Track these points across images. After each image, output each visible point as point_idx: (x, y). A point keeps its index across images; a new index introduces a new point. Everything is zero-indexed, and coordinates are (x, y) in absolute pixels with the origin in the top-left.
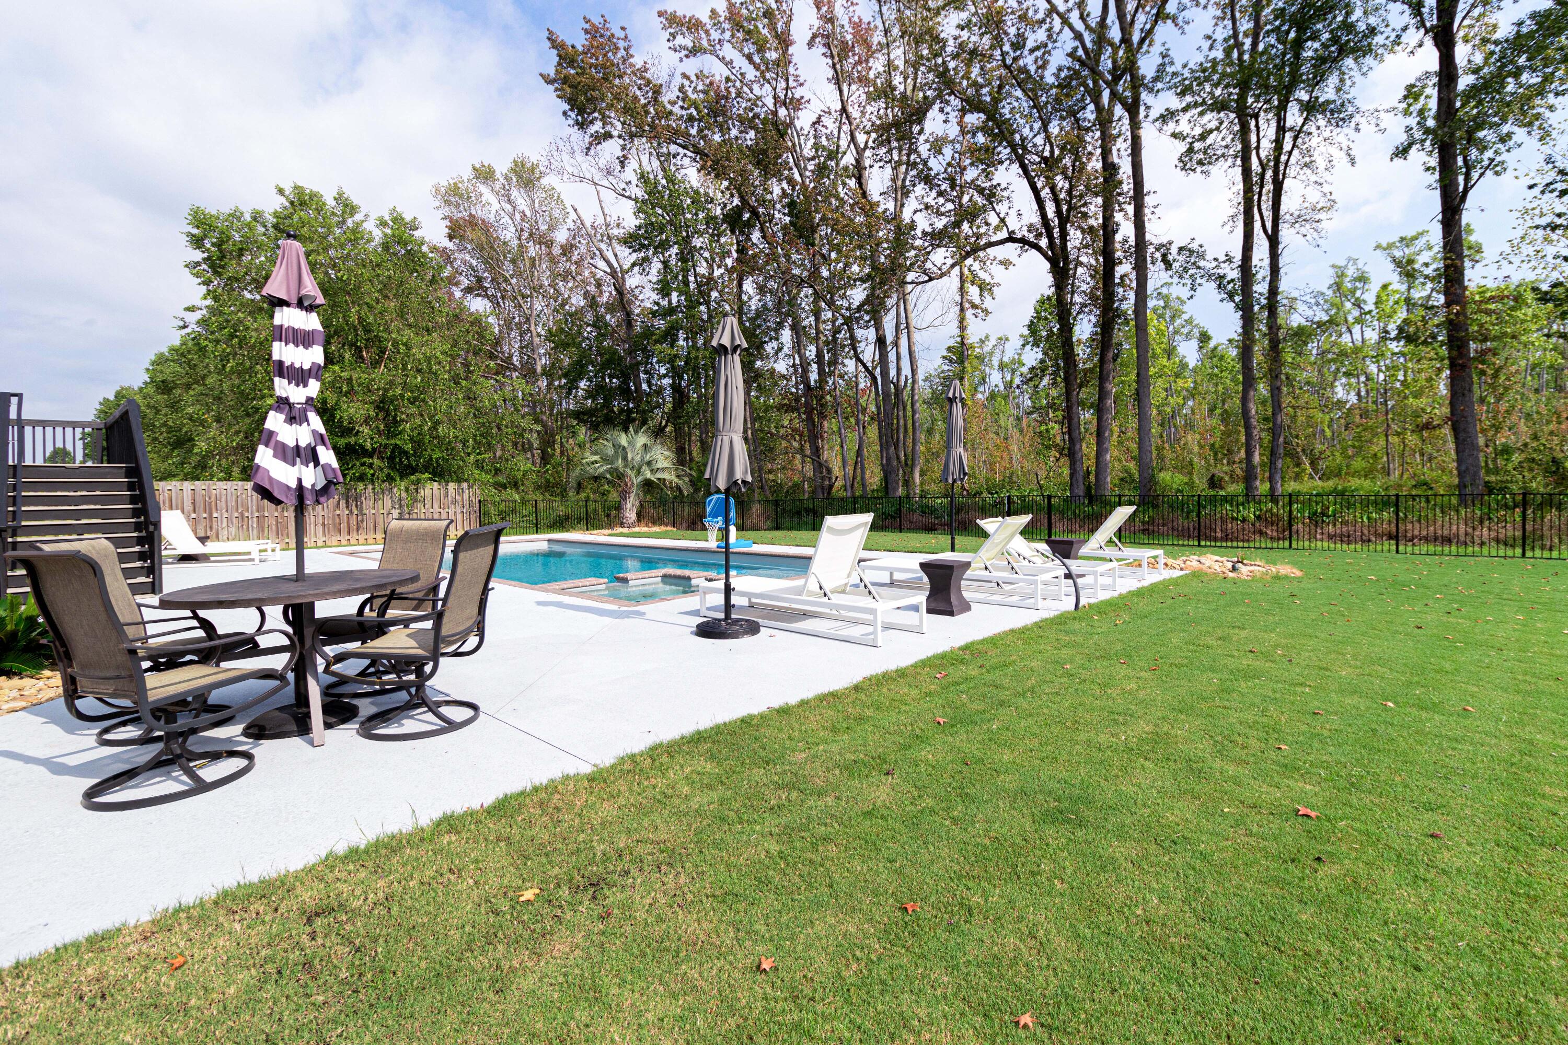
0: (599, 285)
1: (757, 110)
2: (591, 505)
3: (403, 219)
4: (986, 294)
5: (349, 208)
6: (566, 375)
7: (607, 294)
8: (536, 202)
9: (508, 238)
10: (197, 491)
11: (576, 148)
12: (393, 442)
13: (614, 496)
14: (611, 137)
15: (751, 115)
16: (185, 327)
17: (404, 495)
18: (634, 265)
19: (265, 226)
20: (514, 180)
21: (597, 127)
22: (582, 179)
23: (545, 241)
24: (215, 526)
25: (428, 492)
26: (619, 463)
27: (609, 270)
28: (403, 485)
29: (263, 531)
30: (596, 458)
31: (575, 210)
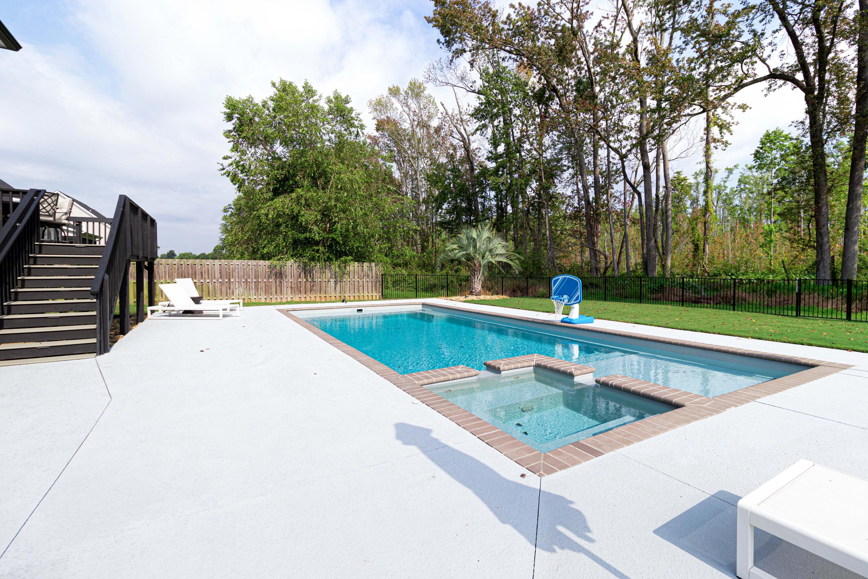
0: (455, 149)
1: (558, 22)
2: (450, 278)
3: (341, 97)
4: (725, 131)
5: (310, 91)
6: (436, 200)
7: (460, 153)
8: (422, 105)
9: (406, 128)
10: (222, 266)
11: (444, 66)
12: (331, 236)
13: (464, 272)
14: (465, 52)
15: (554, 26)
16: (223, 169)
17: (337, 270)
18: (477, 130)
19: (268, 109)
20: (410, 94)
21: (457, 46)
22: (447, 84)
23: (425, 125)
24: (231, 287)
25: (351, 268)
26: (471, 250)
27: (461, 139)
28: (337, 263)
29: (258, 291)
30: (455, 246)
31: (443, 105)
